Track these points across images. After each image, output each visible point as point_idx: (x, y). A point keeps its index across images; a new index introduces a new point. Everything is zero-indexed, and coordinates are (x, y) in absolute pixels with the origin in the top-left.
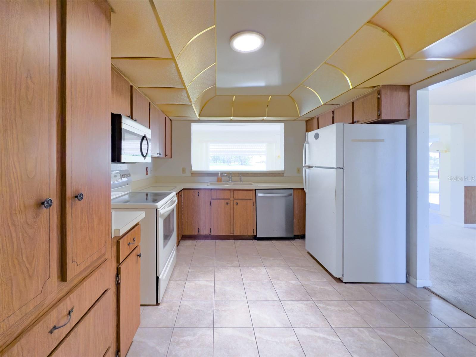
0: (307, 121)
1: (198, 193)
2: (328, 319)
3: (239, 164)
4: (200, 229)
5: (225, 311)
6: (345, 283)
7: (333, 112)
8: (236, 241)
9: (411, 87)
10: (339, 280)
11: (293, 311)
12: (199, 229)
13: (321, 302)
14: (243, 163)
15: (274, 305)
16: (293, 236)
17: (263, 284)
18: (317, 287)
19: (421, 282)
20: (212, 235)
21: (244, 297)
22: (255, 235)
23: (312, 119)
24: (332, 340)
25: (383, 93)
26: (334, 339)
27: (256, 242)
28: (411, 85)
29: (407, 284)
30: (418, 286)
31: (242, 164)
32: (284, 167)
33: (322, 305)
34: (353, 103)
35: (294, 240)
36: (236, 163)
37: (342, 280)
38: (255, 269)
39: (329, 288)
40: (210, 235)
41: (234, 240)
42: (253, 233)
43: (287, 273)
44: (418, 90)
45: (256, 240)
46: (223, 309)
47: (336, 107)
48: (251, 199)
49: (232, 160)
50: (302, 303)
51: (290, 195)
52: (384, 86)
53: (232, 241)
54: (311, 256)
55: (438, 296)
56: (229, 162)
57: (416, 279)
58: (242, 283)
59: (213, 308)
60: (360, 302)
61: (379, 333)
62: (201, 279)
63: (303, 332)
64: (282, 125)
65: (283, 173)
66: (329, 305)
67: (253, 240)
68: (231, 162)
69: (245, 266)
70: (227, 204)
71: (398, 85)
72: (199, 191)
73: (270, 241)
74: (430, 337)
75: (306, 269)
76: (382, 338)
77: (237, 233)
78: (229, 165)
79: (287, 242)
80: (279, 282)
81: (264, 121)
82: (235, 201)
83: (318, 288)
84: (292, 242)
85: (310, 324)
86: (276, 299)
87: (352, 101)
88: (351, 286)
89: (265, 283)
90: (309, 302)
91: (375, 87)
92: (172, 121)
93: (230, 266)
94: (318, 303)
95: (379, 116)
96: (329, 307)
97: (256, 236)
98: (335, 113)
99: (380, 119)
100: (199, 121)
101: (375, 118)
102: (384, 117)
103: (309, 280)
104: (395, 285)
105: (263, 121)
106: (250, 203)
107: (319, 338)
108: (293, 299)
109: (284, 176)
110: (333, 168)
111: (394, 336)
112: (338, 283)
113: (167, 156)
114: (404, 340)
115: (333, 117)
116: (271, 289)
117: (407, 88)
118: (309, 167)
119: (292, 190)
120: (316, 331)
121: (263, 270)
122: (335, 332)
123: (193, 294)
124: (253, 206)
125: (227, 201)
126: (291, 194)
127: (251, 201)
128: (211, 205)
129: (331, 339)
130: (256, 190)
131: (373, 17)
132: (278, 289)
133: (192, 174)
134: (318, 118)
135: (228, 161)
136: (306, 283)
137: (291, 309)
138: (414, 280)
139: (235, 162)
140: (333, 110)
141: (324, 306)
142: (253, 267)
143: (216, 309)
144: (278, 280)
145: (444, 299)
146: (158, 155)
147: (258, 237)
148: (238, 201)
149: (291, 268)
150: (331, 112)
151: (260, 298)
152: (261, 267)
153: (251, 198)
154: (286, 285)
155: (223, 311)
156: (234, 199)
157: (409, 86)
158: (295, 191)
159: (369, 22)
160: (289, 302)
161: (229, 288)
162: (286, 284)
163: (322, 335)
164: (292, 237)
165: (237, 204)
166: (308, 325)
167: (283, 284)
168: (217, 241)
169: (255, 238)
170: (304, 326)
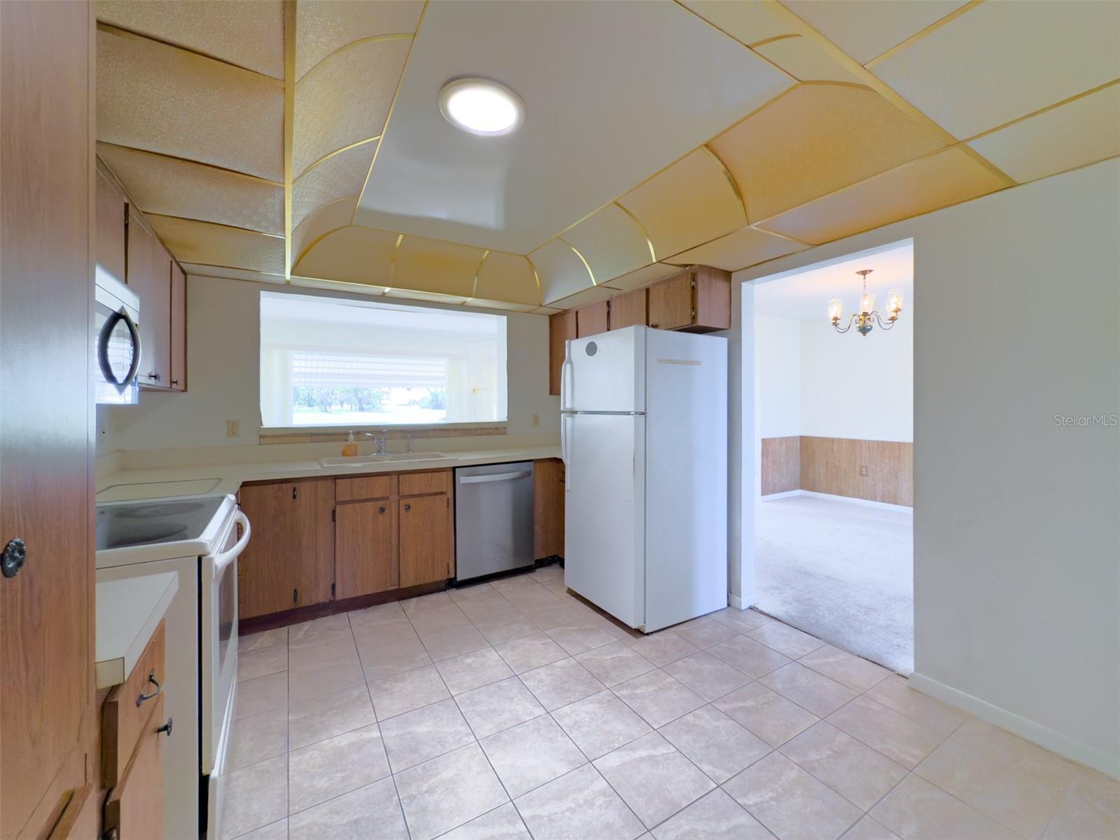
0: (552, 318)
1: (295, 489)
2: (643, 715)
3: (354, 407)
4: (299, 591)
5: (431, 791)
6: (648, 634)
7: (608, 303)
8: (405, 603)
9: (733, 274)
10: (638, 633)
11: (579, 726)
12: (295, 591)
13: (621, 685)
14: (364, 406)
15: (540, 729)
16: (534, 563)
17: (500, 688)
18: (605, 658)
19: (745, 601)
20: (339, 601)
21: (466, 735)
22: (452, 576)
23: (565, 312)
24: (663, 755)
25: (700, 278)
26: (665, 751)
27: (454, 593)
28: (734, 272)
29: (729, 608)
30: (743, 608)
31: (362, 409)
32: (506, 415)
33: (625, 692)
34: (647, 290)
35: (534, 571)
36: (346, 406)
37: (642, 630)
38: (474, 659)
39: (626, 653)
40: (331, 602)
41: (399, 599)
42: (448, 572)
43: (541, 646)
44: (743, 281)
45: (454, 589)
46: (424, 789)
47: (615, 293)
48: (442, 493)
49: (336, 398)
50: (591, 703)
51: (528, 474)
52: (702, 267)
53: (393, 606)
54: (577, 598)
55: (768, 615)
56: (325, 405)
57: (740, 596)
58: (452, 702)
59: (396, 797)
60: (679, 663)
61: (723, 707)
62: (336, 732)
63: (612, 761)
64: (503, 320)
65: (505, 428)
66: (636, 687)
67: (448, 591)
68: (330, 405)
69: (445, 658)
70: (382, 510)
71: (716, 269)
72: (296, 485)
73: (487, 584)
74: (779, 686)
75: (576, 628)
76: (729, 715)
77: (408, 582)
78: (326, 411)
79: (522, 579)
80: (533, 673)
81: (466, 306)
82: (403, 503)
83: (607, 660)
84: (533, 576)
85: (618, 739)
86: (540, 711)
87: (646, 285)
88: (658, 638)
89: (504, 684)
90: (602, 694)
91: (687, 265)
92: (188, 276)
93: (407, 669)
94: (618, 691)
95: (694, 318)
96: (638, 691)
97: (456, 578)
98: (613, 305)
99: (694, 325)
100: (286, 288)
101: (687, 322)
102: (701, 322)
103: (589, 649)
104: (714, 615)
105: (463, 307)
106: (441, 502)
107: (642, 760)
108: (572, 700)
109: (508, 432)
110: (628, 413)
111: (741, 704)
112: (637, 638)
113: (174, 385)
114: (754, 704)
115: (609, 313)
116: (521, 693)
117: (727, 275)
118: (573, 412)
119: (532, 463)
120: (633, 749)
121: (492, 657)
122: (661, 735)
123: (321, 783)
124: (448, 507)
125: (381, 503)
126: (530, 471)
127: (444, 496)
128: (334, 520)
129: (659, 754)
130: (454, 469)
131: (714, 139)
132: (536, 689)
133: (261, 437)
134: (577, 312)
135: (322, 402)
136: (586, 656)
137: (576, 722)
138: (738, 598)
139: (342, 403)
140: (607, 299)
141: (629, 692)
142: (467, 655)
143: (406, 795)
144: (531, 668)
145: (775, 618)
146: (152, 381)
147: (460, 581)
148: (410, 501)
149: (547, 632)
150: (606, 304)
151: (505, 723)
152: (484, 651)
153: (444, 490)
154: (548, 675)
155: (426, 792)
156: (400, 496)
157: (730, 273)
158: (538, 464)
159: (706, 145)
160: (567, 709)
161: (423, 728)
162: (549, 673)
163: (643, 753)
164: (531, 566)
165: (408, 508)
166: (614, 742)
167: (542, 673)
168: (352, 614)
169: (453, 584)
170: (610, 748)
